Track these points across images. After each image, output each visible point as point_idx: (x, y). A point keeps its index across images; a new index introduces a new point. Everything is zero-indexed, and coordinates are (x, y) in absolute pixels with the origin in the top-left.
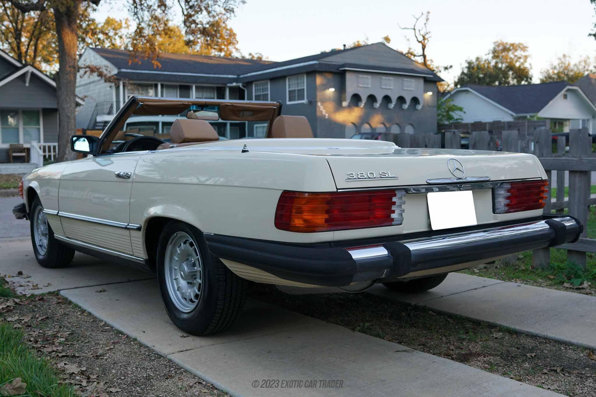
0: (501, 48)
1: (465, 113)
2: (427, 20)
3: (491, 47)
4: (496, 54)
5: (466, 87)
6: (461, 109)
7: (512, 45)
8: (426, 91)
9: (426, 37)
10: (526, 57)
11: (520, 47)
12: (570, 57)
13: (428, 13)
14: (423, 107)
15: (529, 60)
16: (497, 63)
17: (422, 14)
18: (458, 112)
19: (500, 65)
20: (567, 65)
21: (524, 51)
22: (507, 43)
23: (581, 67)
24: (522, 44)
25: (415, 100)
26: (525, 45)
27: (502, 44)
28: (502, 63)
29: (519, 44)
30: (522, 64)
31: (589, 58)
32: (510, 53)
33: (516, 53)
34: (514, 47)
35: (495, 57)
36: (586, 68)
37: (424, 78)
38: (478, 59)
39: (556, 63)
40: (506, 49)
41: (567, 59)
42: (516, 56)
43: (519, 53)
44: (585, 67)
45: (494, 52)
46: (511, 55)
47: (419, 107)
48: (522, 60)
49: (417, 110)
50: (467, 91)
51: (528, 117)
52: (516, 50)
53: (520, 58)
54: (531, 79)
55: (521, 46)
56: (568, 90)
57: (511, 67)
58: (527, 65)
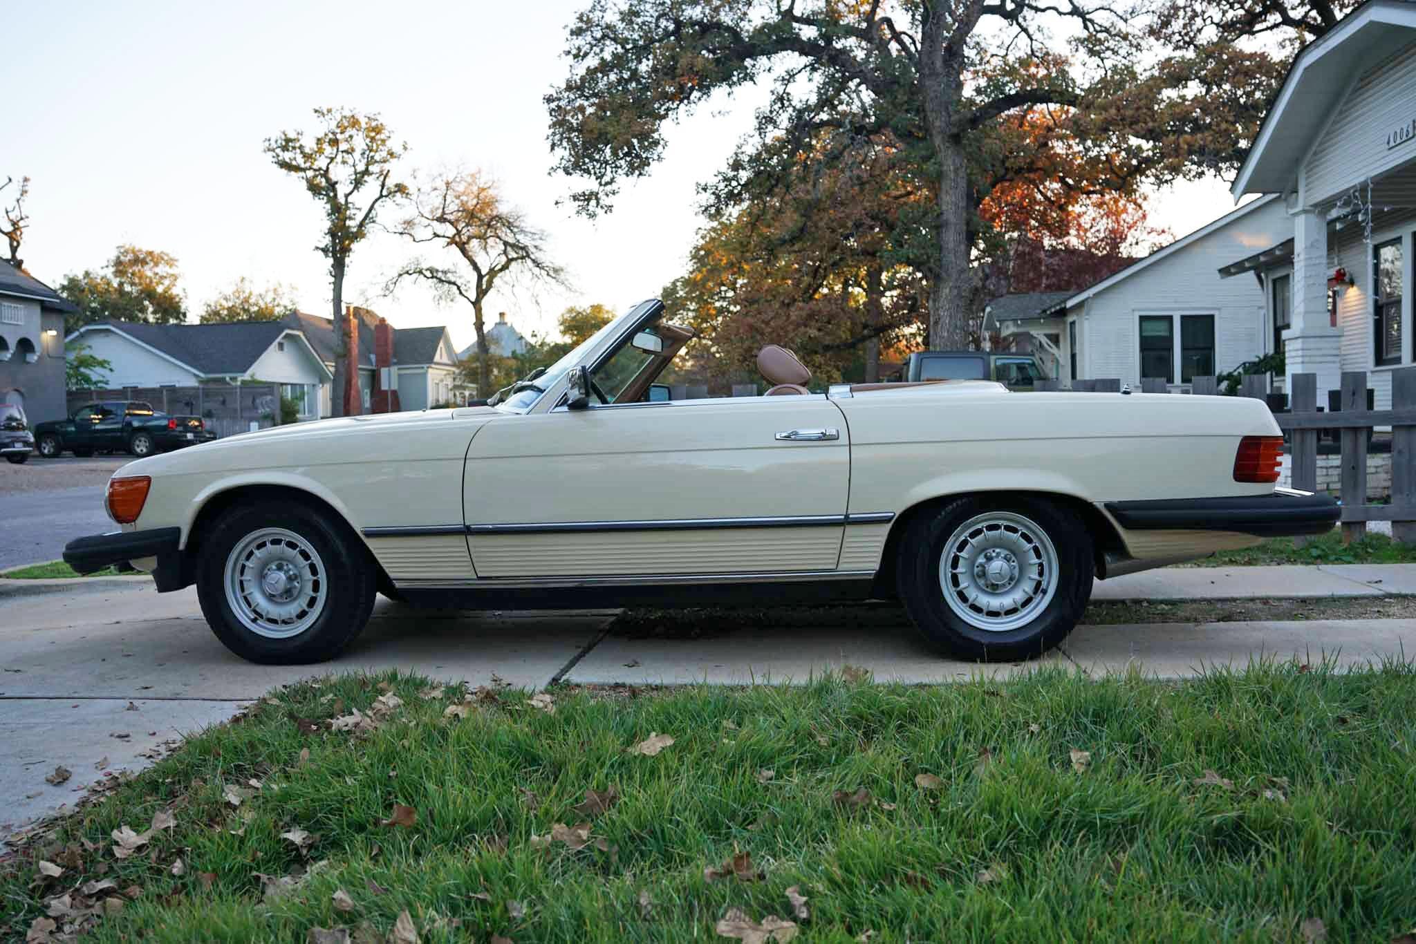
0: (130, 257)
1: (111, 370)
2: (24, 192)
3: (113, 255)
4: (121, 268)
5: (106, 324)
6: (102, 364)
7: (151, 253)
8: (45, 329)
9: (21, 224)
10: (175, 277)
11: (163, 259)
12: (251, 282)
13: (26, 180)
14: (39, 357)
15: (178, 282)
16: (121, 284)
17: (10, 180)
18: (98, 369)
19: (127, 288)
20: (247, 294)
21: (171, 266)
22: (140, 251)
23: (268, 299)
24: (167, 255)
25: (26, 345)
26: (172, 256)
27: (133, 252)
28: (132, 284)
29: (162, 252)
30: (169, 288)
31: (280, 285)
32: (147, 267)
33: (157, 270)
34: (152, 258)
35: (119, 272)
36: (276, 303)
37: (42, 302)
38: (87, 274)
39: (229, 291)
40: (138, 261)
41: (247, 283)
42: (157, 274)
43: (162, 269)
44: (274, 299)
45: (118, 263)
46: (148, 271)
47: (33, 358)
48: (167, 282)
49: (28, 363)
50: (108, 330)
51: (228, 379)
52: (156, 264)
53: (162, 277)
54: (185, 315)
55: (166, 258)
56: (287, 336)
57: (150, 294)
58: (175, 291)
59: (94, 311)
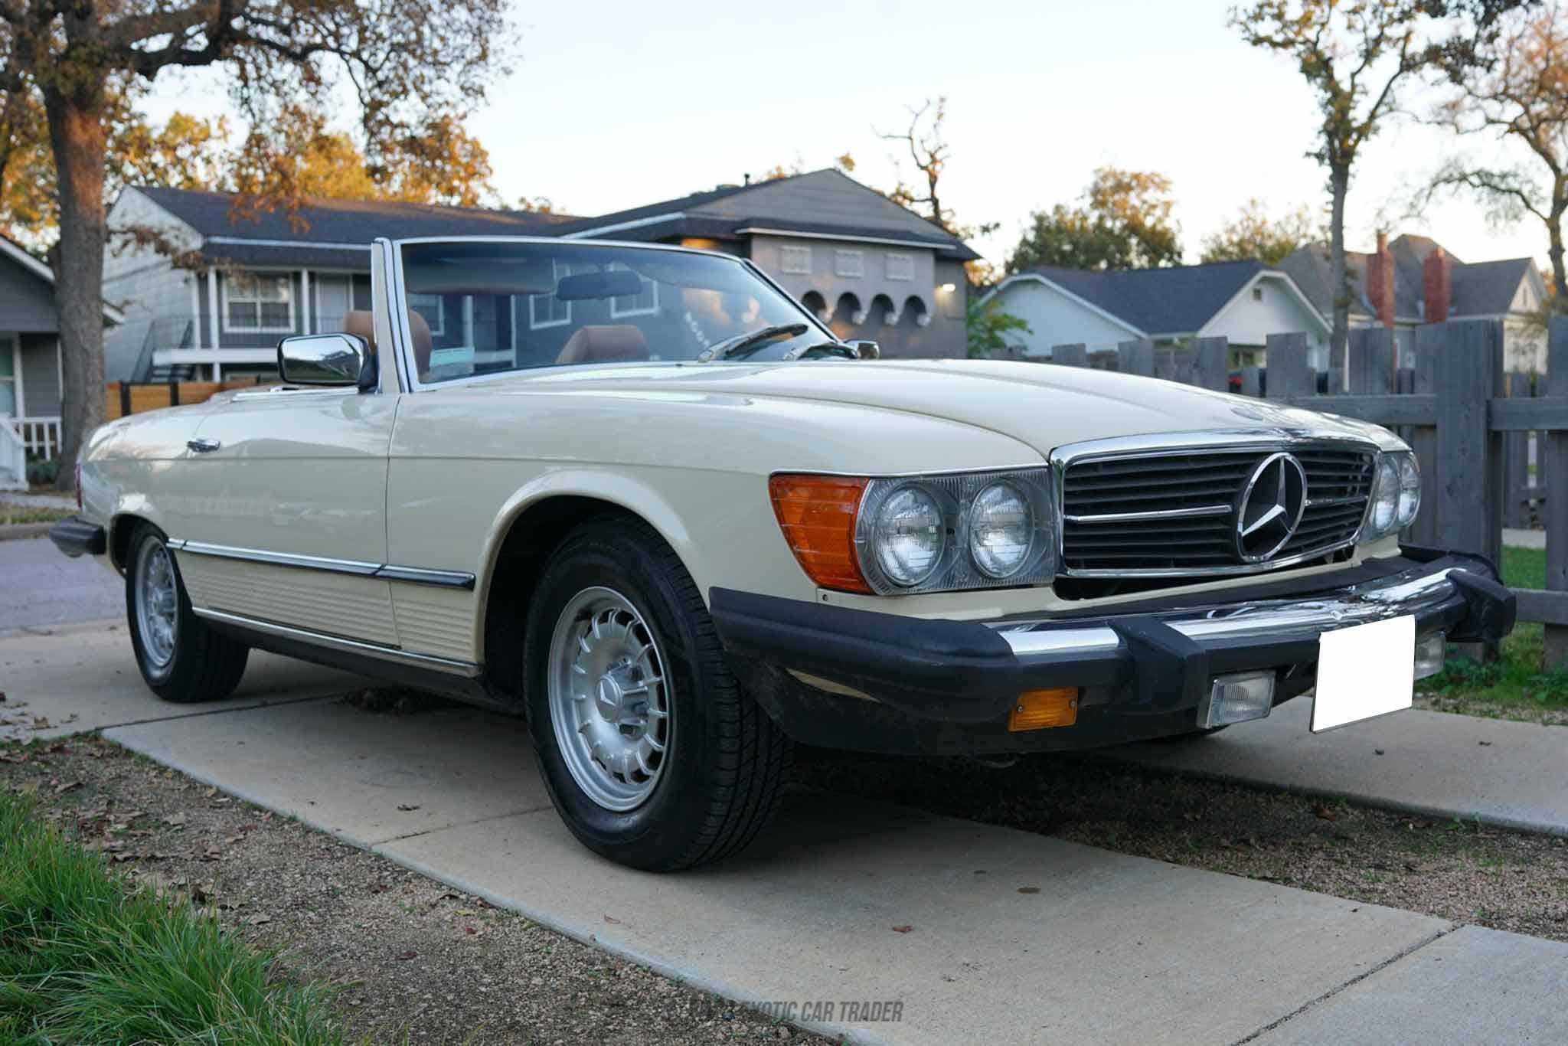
0: (1110, 183)
1: (1030, 332)
2: (940, 116)
3: (1089, 181)
4: (1100, 198)
5: (1033, 272)
6: (1021, 324)
7: (1136, 176)
8: (939, 282)
9: (938, 156)
10: (1168, 205)
11: (1152, 181)
12: (1264, 205)
13: (942, 100)
14: (934, 320)
15: (1173, 211)
16: (1101, 218)
17: (929, 103)
18: (1016, 332)
19: (1109, 224)
20: (1258, 223)
21: (1163, 190)
22: (1123, 173)
23: (1290, 229)
24: (1158, 176)
25: (915, 305)
26: (1164, 177)
27: (1114, 175)
28: (1114, 218)
29: (1152, 174)
30: (1160, 220)
31: (1306, 207)
32: (1132, 194)
33: (1146, 196)
34: (1140, 182)
35: (1098, 204)
36: (1302, 232)
37: (935, 250)
38: (1058, 208)
39: (1235, 219)
40: (1122, 187)
41: (1260, 209)
42: (1144, 202)
43: (1152, 195)
44: (1298, 229)
45: (1096, 191)
46: (1133, 199)
47: (925, 320)
48: (1158, 212)
49: (920, 327)
50: (1034, 282)
51: (1176, 341)
52: (1145, 189)
53: (1154, 207)
54: (1180, 255)
55: (1157, 180)
56: (1264, 280)
57: (1134, 227)
58: (1169, 223)
59: (1063, 255)
